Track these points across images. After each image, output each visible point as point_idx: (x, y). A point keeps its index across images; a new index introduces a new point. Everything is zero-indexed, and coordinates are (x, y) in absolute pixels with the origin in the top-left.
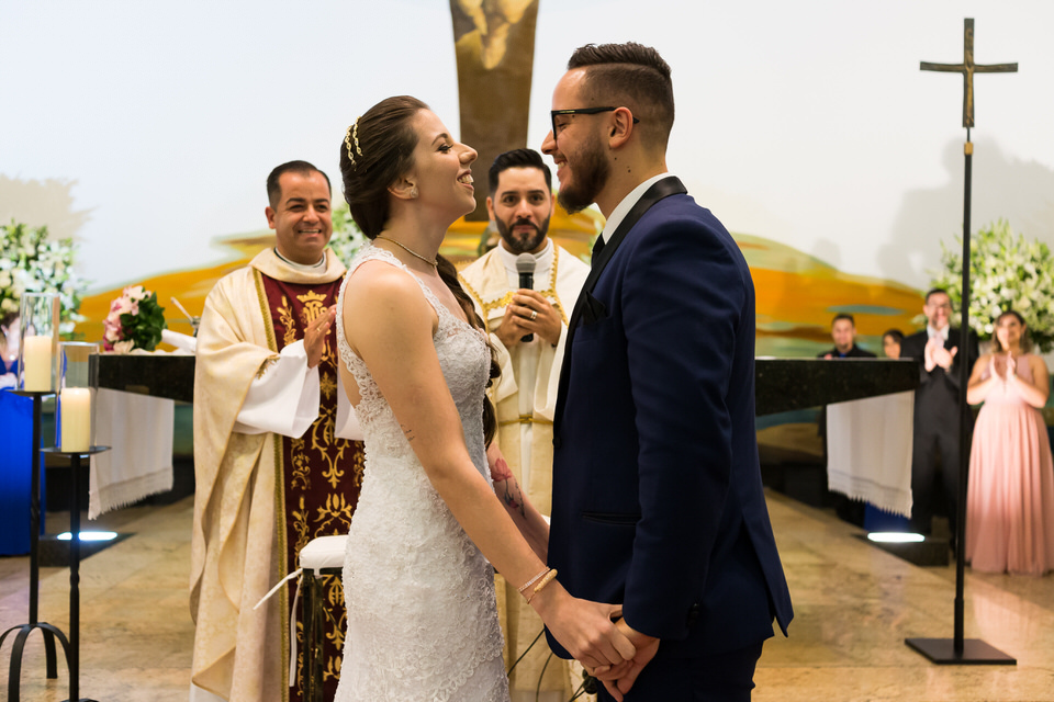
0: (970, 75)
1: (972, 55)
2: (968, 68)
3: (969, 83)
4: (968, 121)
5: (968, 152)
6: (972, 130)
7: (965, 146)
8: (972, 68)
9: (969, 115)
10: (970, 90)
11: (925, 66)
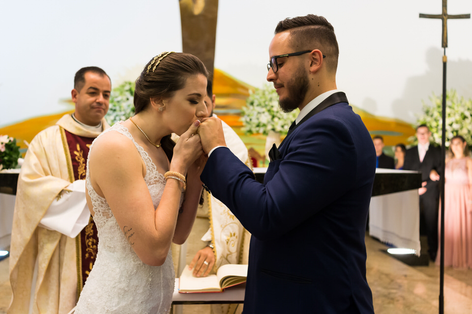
0: (445, 21)
1: (446, 9)
2: (444, 17)
3: (445, 24)
4: (445, 44)
5: (444, 60)
6: (446, 49)
7: (443, 58)
8: (447, 17)
9: (445, 41)
10: (445, 28)
11: (422, 16)
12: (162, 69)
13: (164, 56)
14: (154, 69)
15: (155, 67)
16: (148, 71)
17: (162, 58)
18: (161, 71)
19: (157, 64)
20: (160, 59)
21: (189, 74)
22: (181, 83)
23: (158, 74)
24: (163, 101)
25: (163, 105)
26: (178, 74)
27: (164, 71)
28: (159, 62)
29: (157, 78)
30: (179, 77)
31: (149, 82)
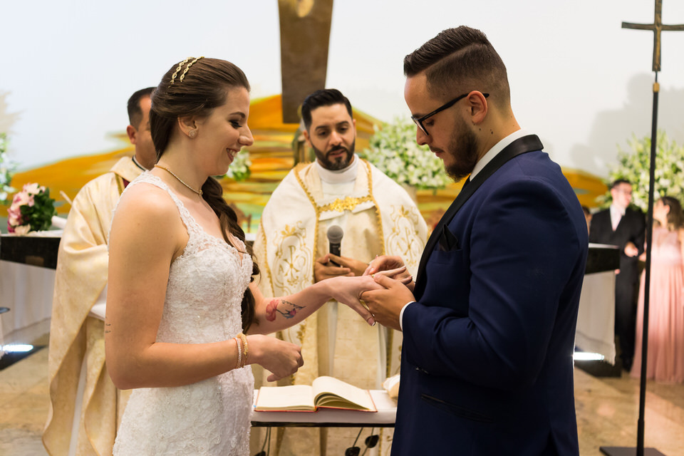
0: (658, 34)
1: (660, 17)
2: (657, 27)
3: (658, 38)
4: (656, 67)
5: (656, 90)
6: (659, 73)
7: (654, 85)
8: (661, 28)
9: (657, 62)
10: (658, 43)
11: (626, 25)
12: (193, 77)
13: (193, 62)
14: (181, 79)
15: (183, 75)
16: (173, 81)
17: (191, 64)
18: (192, 80)
19: (185, 72)
20: (189, 65)
21: (230, 85)
22: (221, 97)
23: (188, 85)
24: (196, 122)
25: (196, 127)
26: (216, 85)
27: (197, 81)
28: (188, 69)
29: (189, 90)
30: (219, 89)
31: (177, 94)
